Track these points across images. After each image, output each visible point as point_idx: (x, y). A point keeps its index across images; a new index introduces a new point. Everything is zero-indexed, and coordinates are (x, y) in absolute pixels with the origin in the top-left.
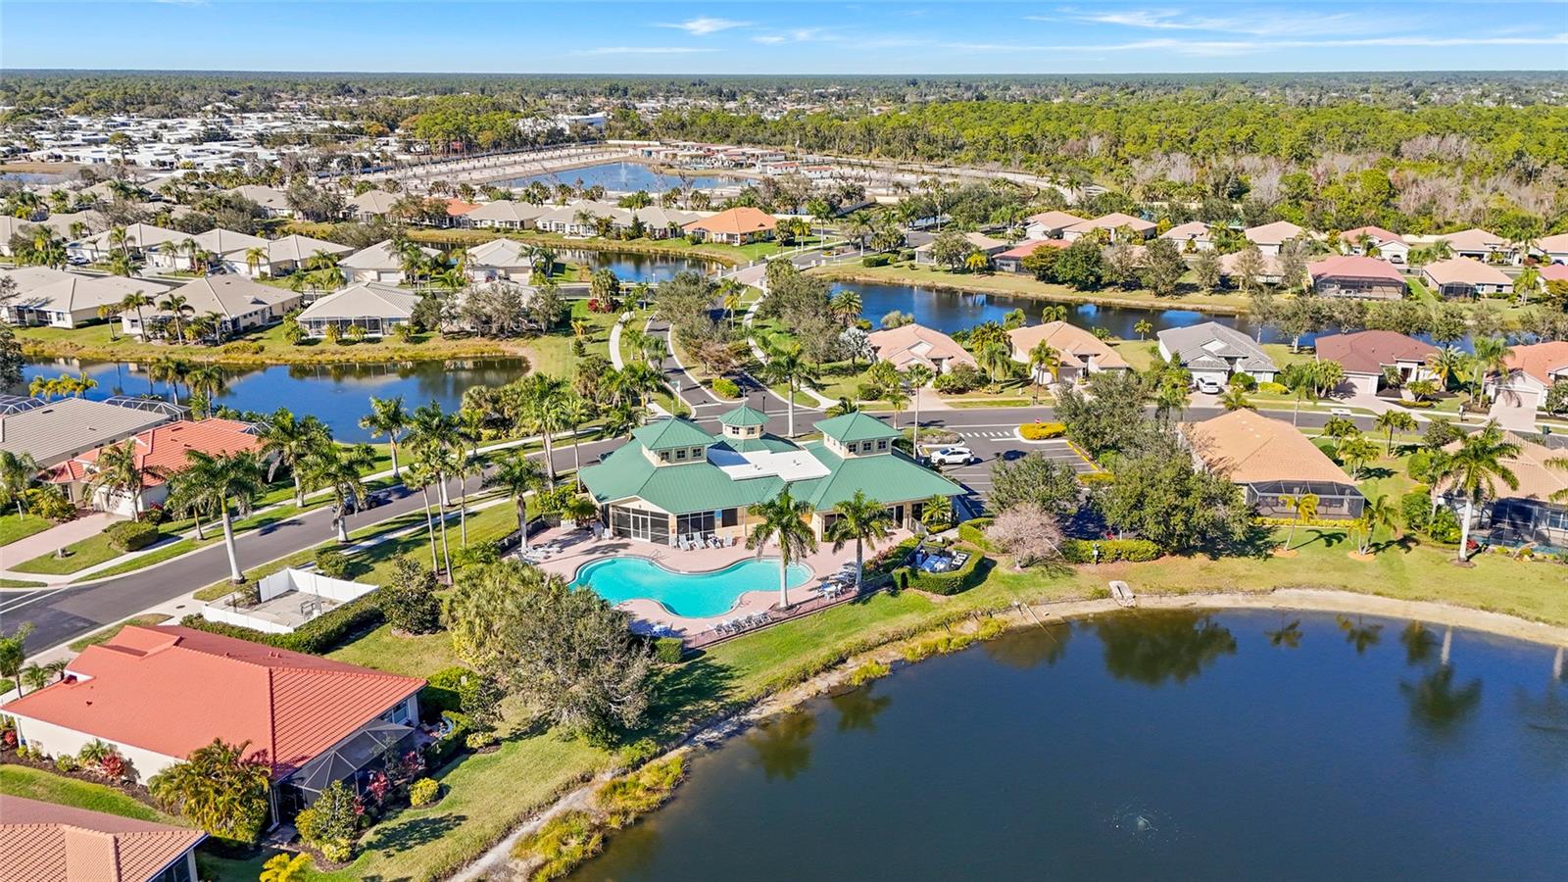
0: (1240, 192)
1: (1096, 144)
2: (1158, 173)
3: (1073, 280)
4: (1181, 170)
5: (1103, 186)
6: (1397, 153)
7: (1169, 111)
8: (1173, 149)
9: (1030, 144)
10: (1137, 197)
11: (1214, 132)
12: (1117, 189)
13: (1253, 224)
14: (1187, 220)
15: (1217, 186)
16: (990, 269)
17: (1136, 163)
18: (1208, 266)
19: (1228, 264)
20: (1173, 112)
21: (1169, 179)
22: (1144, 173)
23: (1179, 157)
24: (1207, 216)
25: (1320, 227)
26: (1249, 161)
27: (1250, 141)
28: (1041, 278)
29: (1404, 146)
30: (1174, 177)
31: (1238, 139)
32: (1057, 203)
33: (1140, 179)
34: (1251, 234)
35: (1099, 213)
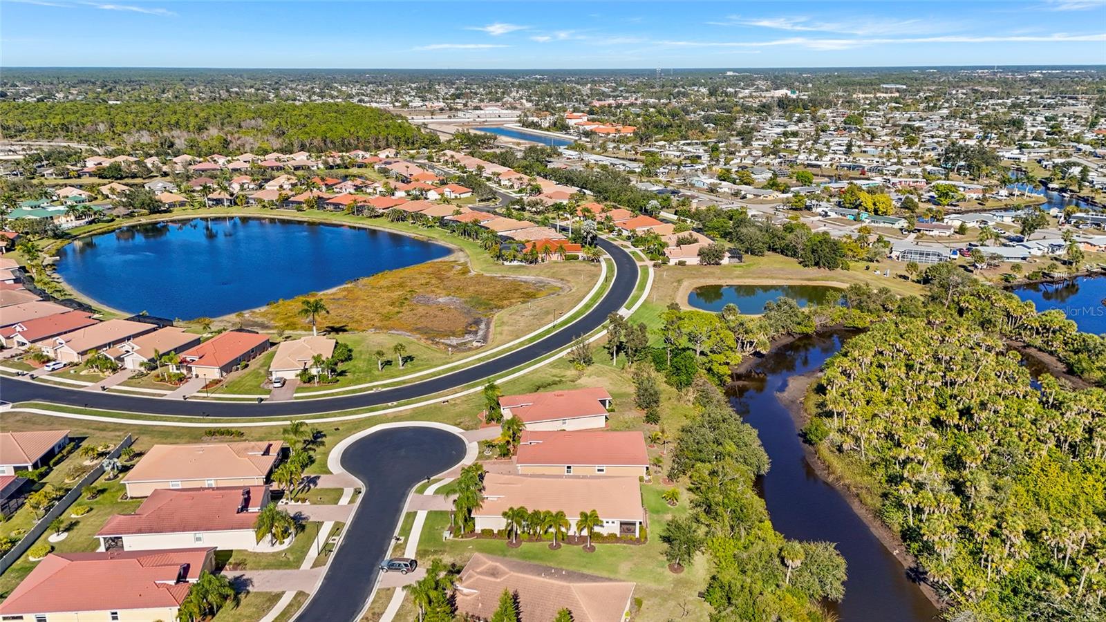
0: (172, 145)
1: (101, 127)
2: (136, 140)
3: (113, 177)
4: (146, 138)
5: (112, 147)
6: (240, 127)
7: (136, 107)
8: (141, 129)
9: (65, 128)
10: (128, 149)
11: (160, 119)
12: (119, 147)
13: (176, 156)
14: (151, 156)
15: (162, 144)
16: (79, 176)
17: (125, 135)
18: (159, 169)
19: (165, 168)
20: (138, 108)
21: (142, 142)
22: (130, 140)
23: (144, 133)
24: (157, 155)
25: (199, 156)
26: (176, 133)
27: (177, 123)
28: (100, 178)
29: (242, 124)
30: (143, 141)
31: (172, 122)
32: (95, 154)
33: (128, 142)
34: (175, 160)
35: (114, 156)
